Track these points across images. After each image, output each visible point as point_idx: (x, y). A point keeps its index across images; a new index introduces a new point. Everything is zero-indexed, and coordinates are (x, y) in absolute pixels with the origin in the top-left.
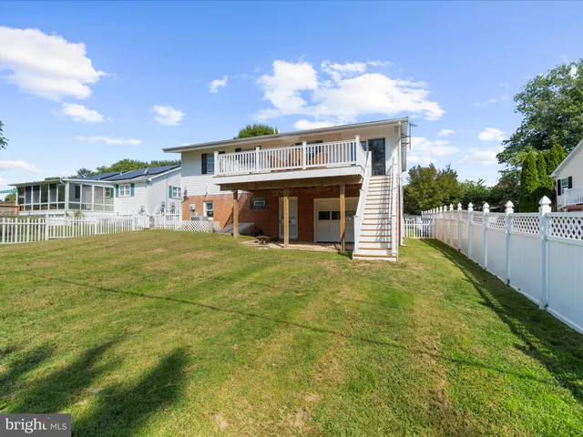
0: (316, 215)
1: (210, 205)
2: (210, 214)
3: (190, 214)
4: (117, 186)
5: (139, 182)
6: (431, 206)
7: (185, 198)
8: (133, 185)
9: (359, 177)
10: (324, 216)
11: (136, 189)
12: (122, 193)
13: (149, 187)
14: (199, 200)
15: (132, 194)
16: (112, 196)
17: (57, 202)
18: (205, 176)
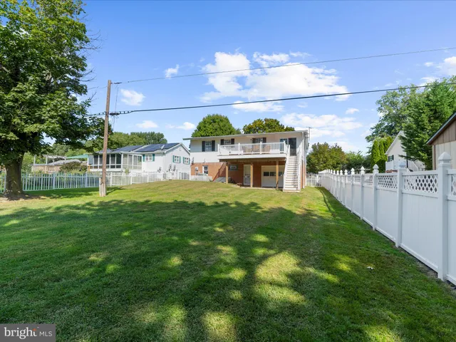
0: (262, 174)
1: (206, 168)
2: (206, 172)
3: (195, 172)
4: (144, 155)
5: (158, 153)
6: (325, 168)
7: (193, 164)
8: (154, 155)
9: (285, 158)
10: (266, 174)
11: (155, 157)
12: (147, 159)
13: (164, 156)
14: (200, 165)
15: (154, 160)
16: (141, 161)
17: (116, 164)
18: (204, 153)
